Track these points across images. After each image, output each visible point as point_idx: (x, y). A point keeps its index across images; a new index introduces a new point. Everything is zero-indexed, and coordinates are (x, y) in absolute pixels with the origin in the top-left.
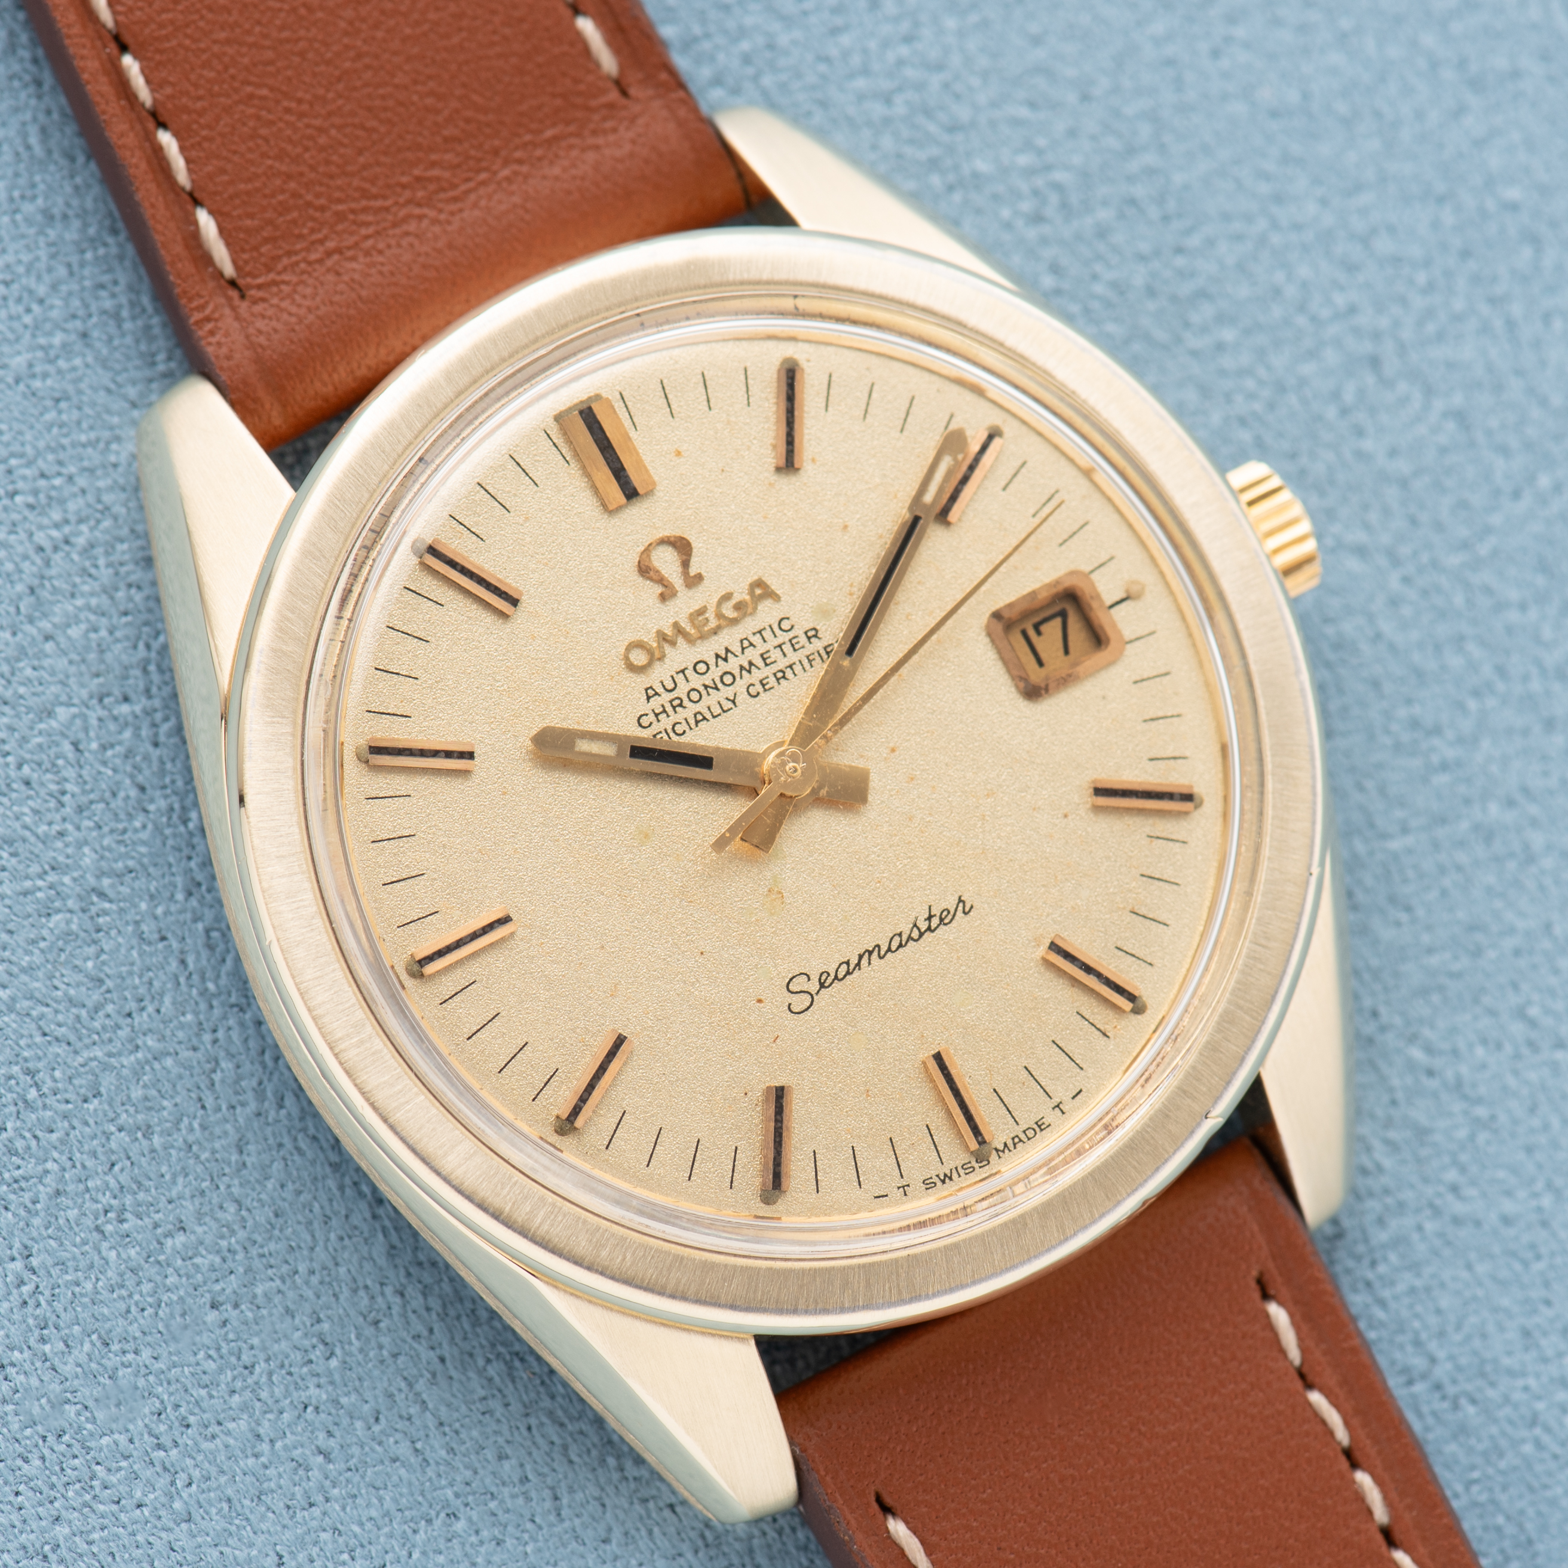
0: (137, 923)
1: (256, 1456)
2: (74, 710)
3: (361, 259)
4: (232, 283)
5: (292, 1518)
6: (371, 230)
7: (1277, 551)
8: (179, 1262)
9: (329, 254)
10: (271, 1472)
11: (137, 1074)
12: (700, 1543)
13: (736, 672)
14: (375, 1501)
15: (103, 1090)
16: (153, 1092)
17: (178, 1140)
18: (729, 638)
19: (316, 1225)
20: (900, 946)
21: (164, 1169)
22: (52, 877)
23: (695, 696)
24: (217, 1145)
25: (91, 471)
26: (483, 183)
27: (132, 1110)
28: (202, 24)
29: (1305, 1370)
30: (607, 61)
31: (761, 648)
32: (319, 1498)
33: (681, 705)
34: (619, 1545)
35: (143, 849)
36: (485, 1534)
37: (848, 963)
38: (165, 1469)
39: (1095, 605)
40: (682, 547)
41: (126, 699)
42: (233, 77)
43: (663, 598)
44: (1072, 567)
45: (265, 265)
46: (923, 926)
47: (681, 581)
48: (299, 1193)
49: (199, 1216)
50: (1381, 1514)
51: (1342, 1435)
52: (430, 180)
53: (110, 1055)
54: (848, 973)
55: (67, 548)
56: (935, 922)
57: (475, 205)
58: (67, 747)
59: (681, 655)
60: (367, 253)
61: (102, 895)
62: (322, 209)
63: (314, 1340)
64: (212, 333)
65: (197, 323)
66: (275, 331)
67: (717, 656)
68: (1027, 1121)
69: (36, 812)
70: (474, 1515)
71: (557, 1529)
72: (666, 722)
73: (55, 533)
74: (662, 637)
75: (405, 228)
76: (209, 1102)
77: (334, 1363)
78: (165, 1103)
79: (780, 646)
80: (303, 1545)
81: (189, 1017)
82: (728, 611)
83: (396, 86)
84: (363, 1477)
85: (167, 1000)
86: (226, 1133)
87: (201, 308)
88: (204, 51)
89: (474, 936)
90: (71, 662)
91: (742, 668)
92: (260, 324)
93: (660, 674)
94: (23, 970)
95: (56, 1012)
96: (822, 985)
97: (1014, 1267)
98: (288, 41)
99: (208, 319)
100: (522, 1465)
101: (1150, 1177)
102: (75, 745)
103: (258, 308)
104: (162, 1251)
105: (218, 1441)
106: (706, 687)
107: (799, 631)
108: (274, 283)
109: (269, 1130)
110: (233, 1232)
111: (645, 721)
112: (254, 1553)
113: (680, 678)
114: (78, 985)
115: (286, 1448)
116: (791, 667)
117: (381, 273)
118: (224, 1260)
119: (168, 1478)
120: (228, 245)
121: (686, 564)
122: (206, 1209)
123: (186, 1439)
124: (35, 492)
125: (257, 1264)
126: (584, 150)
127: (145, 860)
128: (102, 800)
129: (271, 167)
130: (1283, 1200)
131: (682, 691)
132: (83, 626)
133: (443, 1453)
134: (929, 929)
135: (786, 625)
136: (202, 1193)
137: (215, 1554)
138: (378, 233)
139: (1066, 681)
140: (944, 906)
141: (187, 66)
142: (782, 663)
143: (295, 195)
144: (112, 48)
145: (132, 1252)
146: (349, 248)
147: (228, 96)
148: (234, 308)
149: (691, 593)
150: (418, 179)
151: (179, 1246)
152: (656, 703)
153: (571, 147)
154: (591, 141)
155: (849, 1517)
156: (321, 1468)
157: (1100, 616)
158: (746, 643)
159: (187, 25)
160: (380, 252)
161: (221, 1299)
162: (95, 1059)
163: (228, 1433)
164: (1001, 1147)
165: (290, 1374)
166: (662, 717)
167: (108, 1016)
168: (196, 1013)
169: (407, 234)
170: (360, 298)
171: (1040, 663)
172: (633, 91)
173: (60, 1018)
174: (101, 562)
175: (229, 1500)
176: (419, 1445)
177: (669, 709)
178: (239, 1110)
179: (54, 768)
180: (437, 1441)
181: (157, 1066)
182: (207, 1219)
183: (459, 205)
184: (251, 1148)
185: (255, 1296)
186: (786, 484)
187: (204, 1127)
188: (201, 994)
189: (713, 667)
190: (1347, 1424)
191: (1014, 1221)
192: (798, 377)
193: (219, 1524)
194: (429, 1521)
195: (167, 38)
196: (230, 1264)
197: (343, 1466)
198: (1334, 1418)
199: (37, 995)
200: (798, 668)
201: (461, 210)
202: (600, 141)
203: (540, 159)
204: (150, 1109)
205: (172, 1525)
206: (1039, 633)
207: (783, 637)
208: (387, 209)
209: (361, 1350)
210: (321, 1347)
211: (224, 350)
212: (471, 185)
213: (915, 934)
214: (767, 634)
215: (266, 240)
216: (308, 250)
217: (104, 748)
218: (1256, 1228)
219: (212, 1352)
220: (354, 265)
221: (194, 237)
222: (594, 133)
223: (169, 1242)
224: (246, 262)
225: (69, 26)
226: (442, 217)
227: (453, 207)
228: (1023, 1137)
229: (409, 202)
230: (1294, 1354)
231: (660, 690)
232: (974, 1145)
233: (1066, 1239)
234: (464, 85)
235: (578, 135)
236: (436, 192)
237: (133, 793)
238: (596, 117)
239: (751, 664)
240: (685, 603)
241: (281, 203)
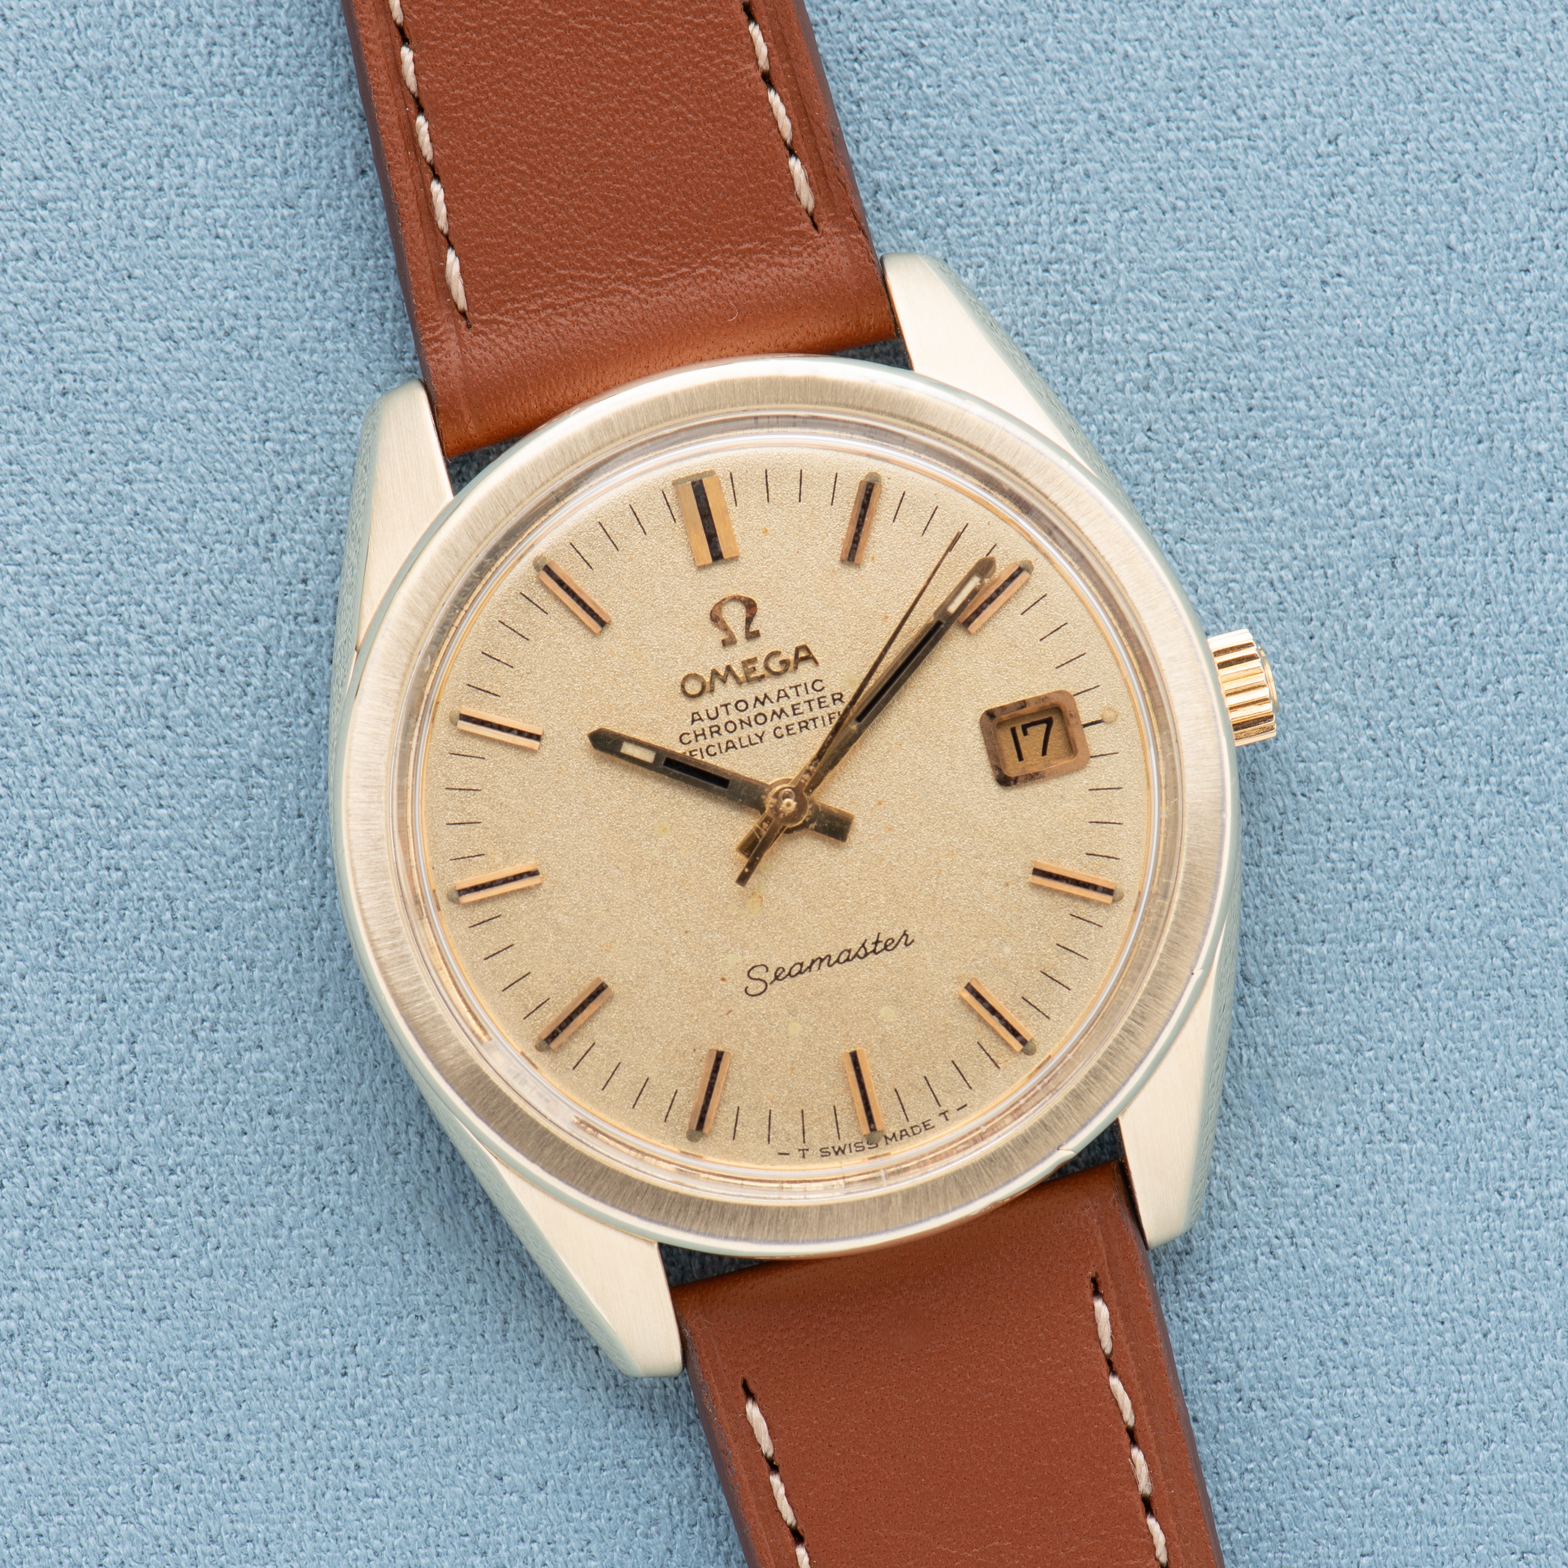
0: (282, 799)
1: (275, 1237)
2: (272, 620)
3: (569, 317)
4: (463, 314)
5: (292, 1292)
6: (582, 295)
7: (1233, 708)
8: (251, 1072)
9: (545, 307)
10: (284, 1253)
11: (254, 918)
12: (612, 1382)
13: (769, 715)
14: (361, 1293)
15: (224, 925)
16: (263, 935)
17: (274, 976)
18: (770, 687)
19: (366, 1067)
20: (848, 960)
21: (257, 997)
22: (224, 749)
23: (731, 727)
24: (304, 988)
25: (333, 435)
26: (682, 275)
27: (242, 945)
28: (486, 103)
29: (1113, 1359)
30: (806, 197)
31: (794, 700)
32: (317, 1281)
33: (718, 732)
34: (547, 1370)
35: (301, 742)
36: (442, 1337)
37: (801, 965)
38: (201, 1232)
39: (1072, 721)
40: (750, 606)
41: (316, 621)
42: (501, 151)
43: (724, 643)
44: (1062, 688)
45: (492, 306)
46: (870, 948)
47: (743, 633)
48: (359, 1038)
49: (276, 1039)
50: (1145, 1486)
51: (1129, 1417)
52: (640, 264)
53: (236, 898)
54: (800, 972)
55: (298, 492)
56: (880, 947)
57: (671, 292)
58: (260, 650)
59: (728, 692)
60: (575, 313)
61: (260, 771)
62: (548, 270)
63: (344, 1157)
64: (436, 351)
65: (425, 341)
66: (486, 360)
67: (757, 699)
68: (916, 1118)
69: (222, 695)
70: (437, 1322)
71: (502, 1347)
72: (703, 743)
73: (291, 478)
74: (715, 673)
75: (611, 298)
76: (305, 952)
77: (354, 1178)
78: (271, 946)
79: (809, 702)
80: (295, 1315)
81: (306, 882)
82: (775, 666)
83: (631, 184)
84: (356, 1272)
85: (292, 865)
86: (313, 979)
87: (433, 329)
88: (483, 126)
89: (506, 881)
90: (279, 582)
91: (774, 713)
92: (476, 352)
93: (707, 703)
94: (183, 818)
95: (202, 856)
96: (777, 978)
97: (872, 1234)
98: (551, 130)
99: (436, 339)
100: (485, 1290)
101: (1001, 1187)
102: (267, 649)
103: (478, 339)
104: (239, 1061)
105: (248, 1219)
106: (741, 722)
107: (827, 693)
108: (495, 321)
109: (347, 985)
110: (300, 1058)
111: (686, 739)
112: (255, 1313)
113: (722, 711)
114: (224, 838)
115: (300, 1236)
116: (814, 720)
117: (582, 331)
118: (287, 1078)
119: (202, 1239)
120: (465, 284)
121: (749, 621)
122: (282, 1035)
123: (224, 1212)
124: (283, 443)
125: (313, 1087)
126: (769, 265)
127: (301, 751)
128: (278, 696)
129: (514, 228)
130: (1127, 1220)
131: (723, 718)
132: (296, 556)
133: (424, 1267)
134: (874, 951)
135: (818, 686)
136: (283, 1023)
137: (225, 1307)
138: (588, 298)
139: (1032, 777)
140: (891, 935)
141: (466, 135)
142: (807, 716)
143: (529, 255)
144: (412, 108)
145: (216, 1057)
146: (562, 306)
147: (493, 165)
148: (459, 335)
149: (748, 644)
150: (631, 262)
151: (254, 1060)
152: (698, 726)
153: (762, 261)
154: (777, 259)
155: (718, 1394)
156: (324, 1259)
157: (1075, 731)
158: (782, 694)
159: (474, 103)
160: (586, 314)
161: (277, 1109)
162: (223, 899)
163: (258, 1215)
164: (890, 1135)
165: (318, 1179)
166: (701, 738)
167: (242, 867)
168: (312, 881)
169: (611, 304)
170: (560, 348)
171: (1020, 758)
172: (821, 226)
173: (204, 861)
174: (322, 508)
175: (246, 1267)
176: (407, 1257)
177: (707, 732)
178: (327, 963)
179: (246, 664)
180: (421, 1257)
181: (271, 914)
182: (281, 1044)
183: (659, 289)
184: (330, 995)
185: (305, 1112)
186: (849, 574)
187: (296, 971)
188: (319, 866)
189: (751, 707)
190: (1134, 1408)
191: (881, 1198)
192: (875, 490)
193: (232, 1284)
194: (400, 1318)
195: (455, 109)
196: (291, 1083)
197: (342, 1260)
198: (1125, 1403)
199: (189, 839)
200: (819, 722)
201: (659, 294)
202: (786, 261)
203: (732, 265)
204: (258, 947)
205: (195, 1276)
206: (1025, 733)
207: (813, 695)
208: (600, 281)
209: (378, 1173)
210: (348, 1163)
211: (442, 367)
212: (672, 275)
213: (862, 953)
214: (801, 690)
215: (497, 286)
216: (529, 300)
217: (289, 656)
218: (1100, 1238)
219: (260, 1149)
220: (563, 321)
221: (441, 271)
222: (782, 253)
223: (247, 1055)
224: (477, 300)
225: (378, 84)
226: (642, 296)
227: (654, 290)
228: (910, 1132)
229: (618, 279)
230: (1107, 1345)
231: (704, 717)
232: (866, 1130)
233: (921, 1221)
234: (685, 194)
235: (768, 252)
236: (644, 276)
237: (304, 696)
238: (787, 241)
239: (782, 711)
240: (743, 650)
241: (516, 258)
